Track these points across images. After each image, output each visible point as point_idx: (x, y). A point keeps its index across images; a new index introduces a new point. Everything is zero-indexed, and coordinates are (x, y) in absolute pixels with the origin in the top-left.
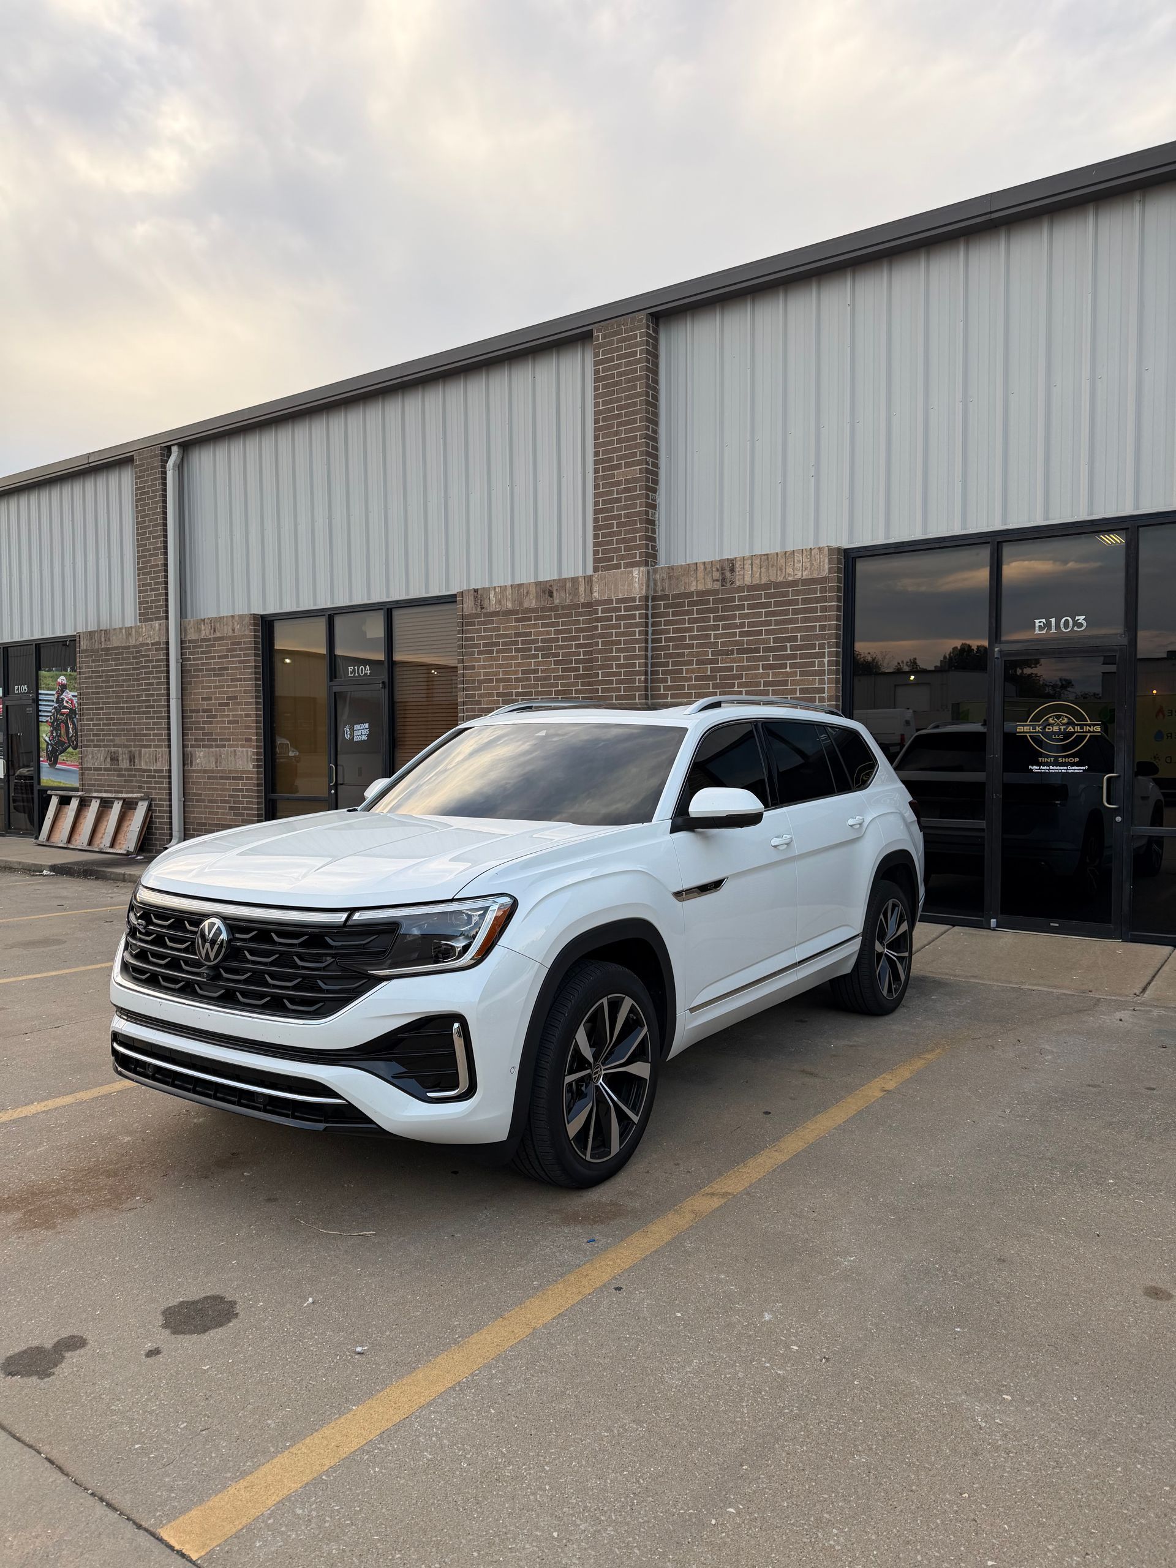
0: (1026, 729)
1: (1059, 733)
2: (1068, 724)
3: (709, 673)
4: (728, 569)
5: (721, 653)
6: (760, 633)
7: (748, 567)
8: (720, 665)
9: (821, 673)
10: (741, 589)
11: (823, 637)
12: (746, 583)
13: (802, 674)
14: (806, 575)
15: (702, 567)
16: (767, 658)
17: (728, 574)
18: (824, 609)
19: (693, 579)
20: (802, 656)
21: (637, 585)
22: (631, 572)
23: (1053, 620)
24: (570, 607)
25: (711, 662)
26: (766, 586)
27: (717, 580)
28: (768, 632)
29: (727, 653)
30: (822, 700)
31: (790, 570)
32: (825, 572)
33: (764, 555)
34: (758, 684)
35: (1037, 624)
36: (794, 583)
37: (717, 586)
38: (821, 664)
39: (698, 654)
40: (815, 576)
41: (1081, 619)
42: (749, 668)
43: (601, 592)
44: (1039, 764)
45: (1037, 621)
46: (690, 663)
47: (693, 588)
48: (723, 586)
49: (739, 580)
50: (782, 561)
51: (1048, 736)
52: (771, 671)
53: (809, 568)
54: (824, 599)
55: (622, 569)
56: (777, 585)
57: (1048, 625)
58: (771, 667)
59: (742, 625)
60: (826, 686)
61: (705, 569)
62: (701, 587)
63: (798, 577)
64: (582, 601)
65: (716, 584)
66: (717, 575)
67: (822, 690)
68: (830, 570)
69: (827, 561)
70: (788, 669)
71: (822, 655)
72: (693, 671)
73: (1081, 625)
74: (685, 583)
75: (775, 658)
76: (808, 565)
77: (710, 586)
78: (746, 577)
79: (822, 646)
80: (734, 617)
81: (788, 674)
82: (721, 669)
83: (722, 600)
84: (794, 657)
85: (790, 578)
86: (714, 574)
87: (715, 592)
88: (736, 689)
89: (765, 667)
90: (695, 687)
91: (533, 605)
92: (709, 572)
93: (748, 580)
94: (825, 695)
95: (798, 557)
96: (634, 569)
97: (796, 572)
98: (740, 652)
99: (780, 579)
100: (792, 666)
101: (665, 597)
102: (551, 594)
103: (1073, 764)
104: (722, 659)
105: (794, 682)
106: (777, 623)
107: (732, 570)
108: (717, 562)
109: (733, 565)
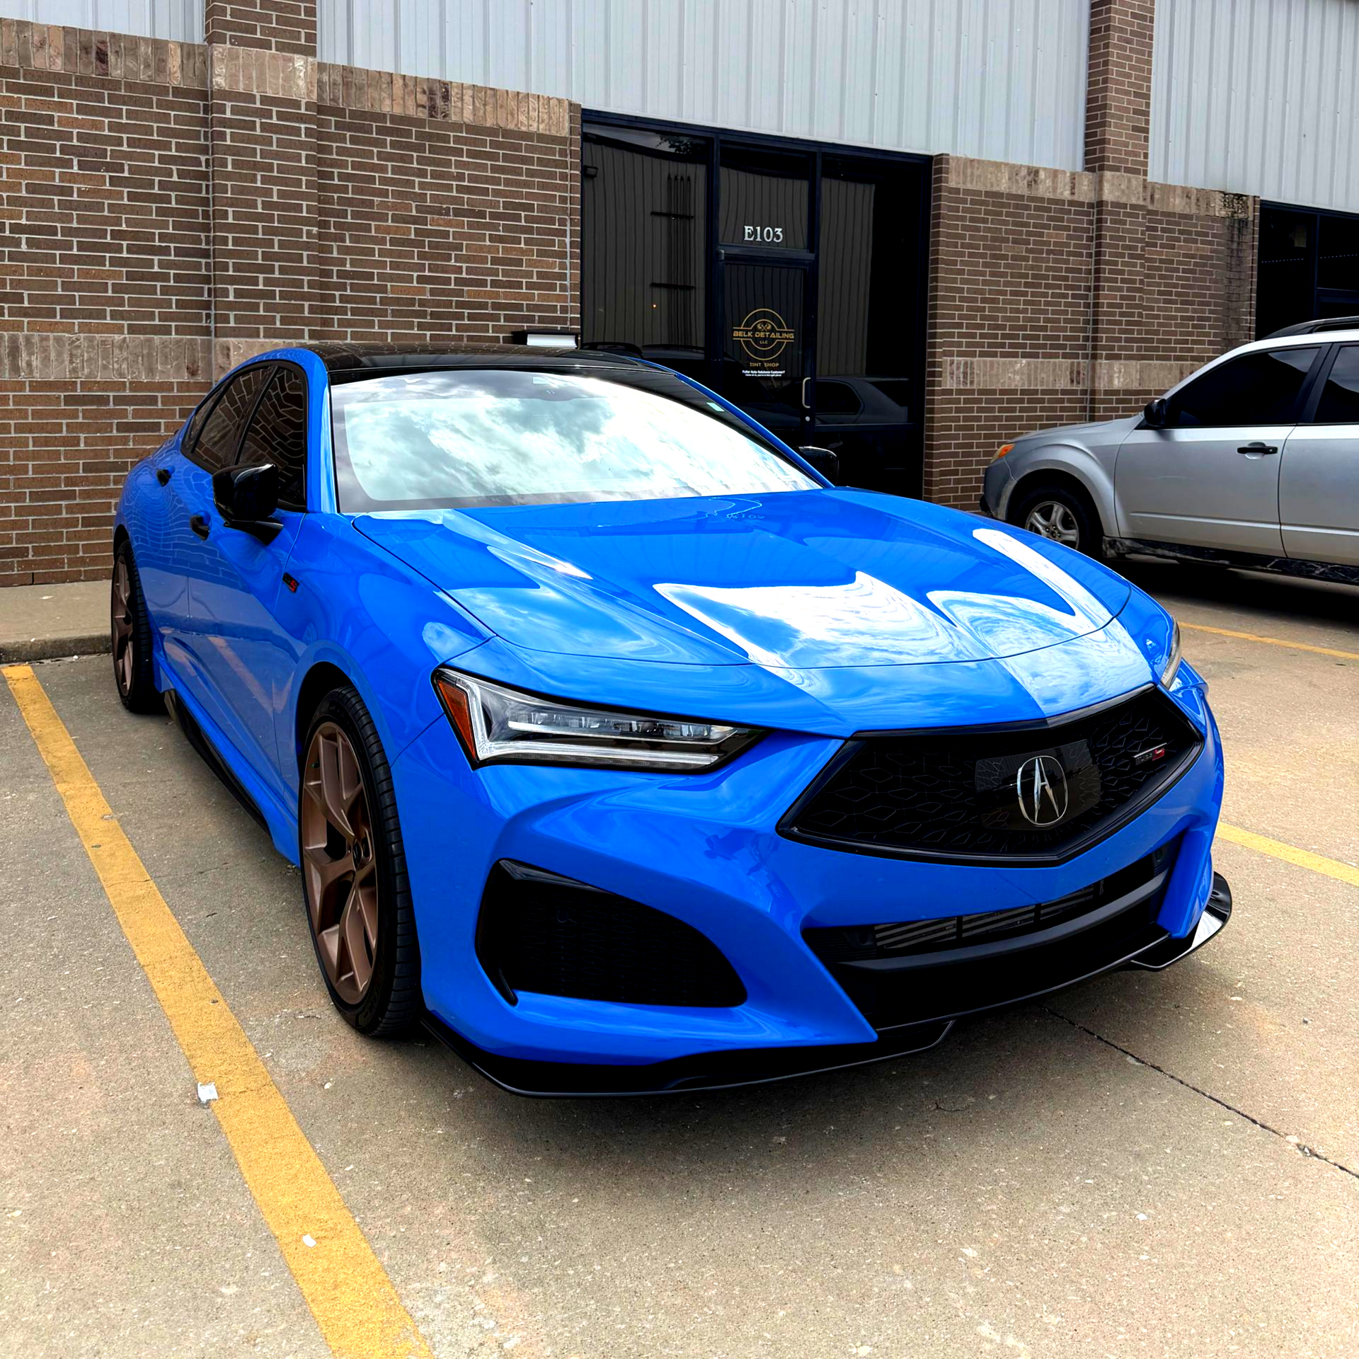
0: (740, 334)
1: (764, 339)
2: (773, 330)
3: (413, 237)
4: (439, 94)
5: (431, 210)
6: (485, 192)
7: (467, 99)
8: (429, 227)
9: (562, 255)
10: (457, 127)
11: (564, 211)
12: (466, 120)
13: (540, 253)
14: (542, 129)
15: (401, 82)
16: (496, 228)
17: (439, 102)
18: (564, 177)
19: (384, 95)
20: (540, 231)
21: (301, 83)
22: (291, 60)
23: (758, 228)
24: (146, 88)
25: (415, 220)
26: (492, 132)
27: (424, 107)
28: (497, 193)
29: (439, 211)
30: (563, 288)
31: (523, 118)
32: (565, 132)
33: (491, 89)
34: (484, 260)
35: (747, 231)
36: (527, 136)
37: (423, 114)
38: (563, 244)
39: (395, 207)
40: (554, 133)
41: (779, 230)
42: (470, 237)
43: (232, 77)
44: (750, 369)
45: (746, 227)
46: (383, 218)
47: (386, 109)
48: (432, 116)
49: (455, 115)
50: (513, 104)
51: (757, 340)
52: (501, 245)
53: (546, 121)
54: (564, 165)
55: (273, 51)
56: (507, 133)
57: (755, 232)
58: (501, 239)
59: (460, 177)
60: (568, 272)
61: (405, 85)
62: (398, 111)
63: (534, 129)
64: (175, 83)
65: (423, 113)
66: (423, 99)
67: (562, 277)
68: (571, 131)
69: (567, 117)
70: (522, 245)
71: (563, 234)
72: (388, 230)
73: (778, 237)
74: (373, 99)
75: (506, 228)
76: (546, 117)
77: (412, 111)
78: (462, 111)
79: (562, 222)
80: (448, 163)
81: (522, 252)
82: (430, 233)
83: (430, 137)
84: (529, 230)
85: (524, 129)
86: (419, 96)
87: (419, 122)
88: (453, 263)
89: (492, 238)
90: (389, 253)
91: (58, 66)
92: (412, 91)
93: (468, 117)
94: (567, 283)
95: (533, 103)
96: (296, 56)
97: (531, 122)
98: (458, 213)
99: (511, 126)
100: (527, 242)
101: (339, 112)
102: (102, 57)
103: (774, 369)
104: (433, 220)
105: (531, 263)
106: (508, 182)
107: (446, 97)
108: (423, 80)
109: (447, 91)
